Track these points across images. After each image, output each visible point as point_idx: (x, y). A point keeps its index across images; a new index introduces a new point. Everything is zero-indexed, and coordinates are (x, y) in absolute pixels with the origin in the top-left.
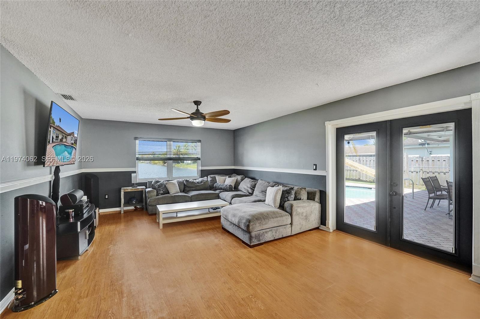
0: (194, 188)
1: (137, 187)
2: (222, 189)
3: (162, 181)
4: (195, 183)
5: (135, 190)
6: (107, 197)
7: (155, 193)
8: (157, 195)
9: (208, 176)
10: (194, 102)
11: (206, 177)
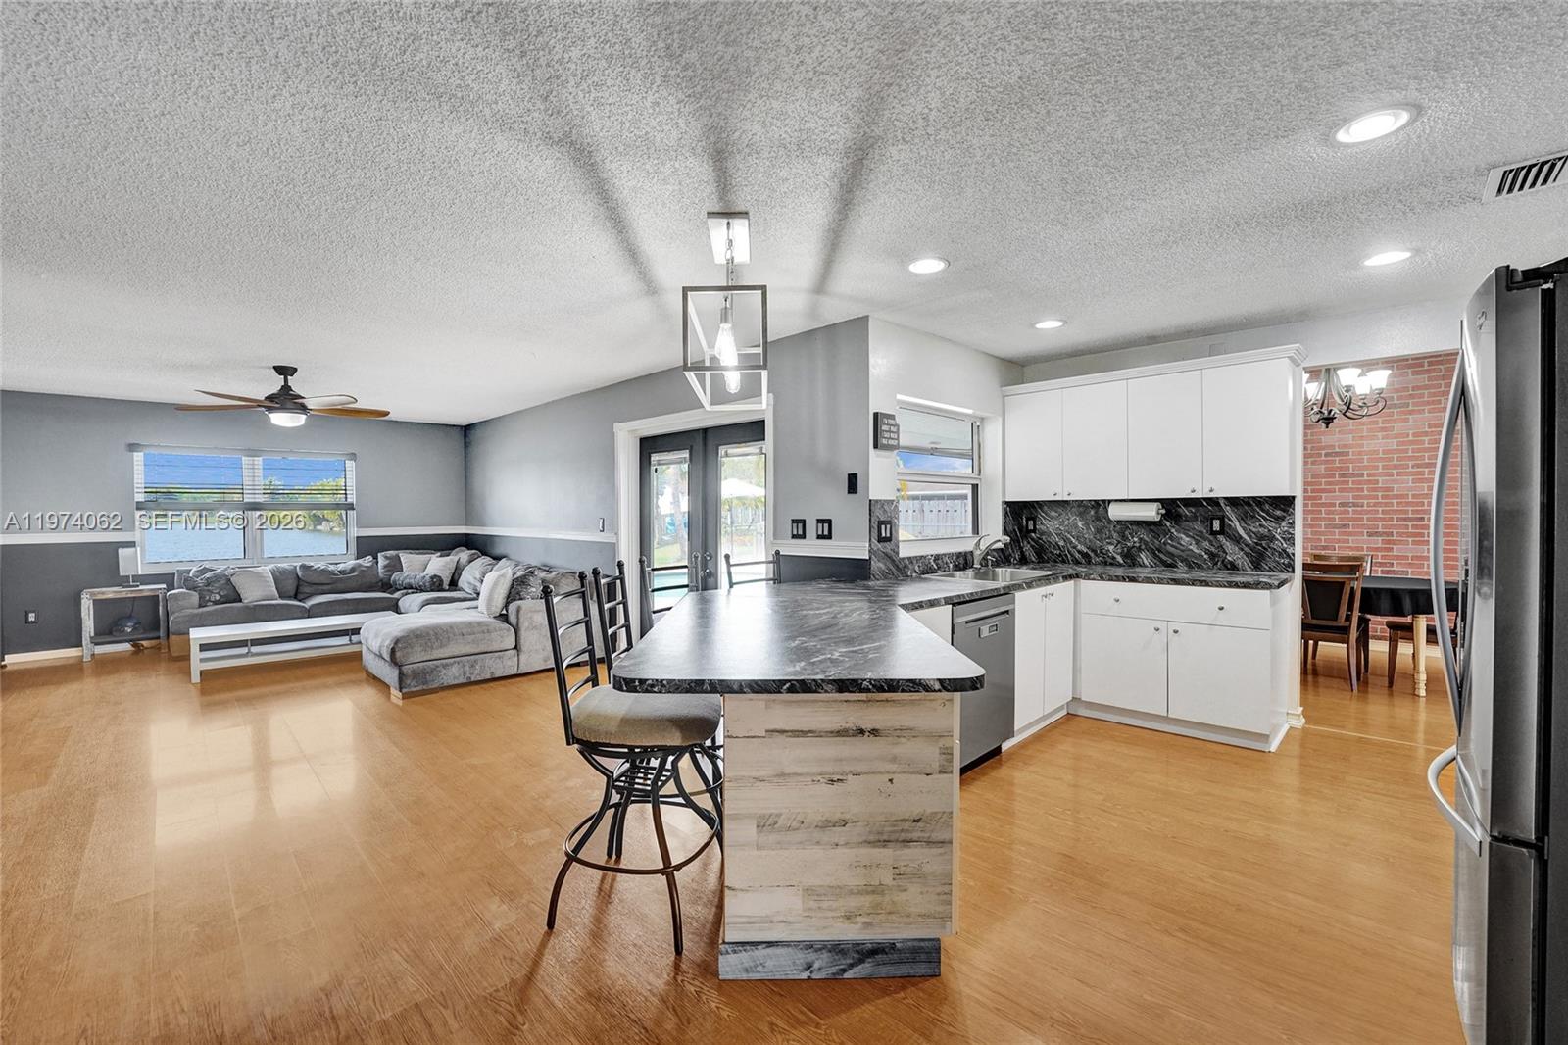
0: (325, 588)
1: (138, 586)
2: (411, 588)
3: (219, 568)
4: (331, 573)
5: (130, 595)
6: (32, 617)
7: (195, 597)
8: (200, 606)
9: (379, 554)
10: (276, 368)
11: (369, 558)
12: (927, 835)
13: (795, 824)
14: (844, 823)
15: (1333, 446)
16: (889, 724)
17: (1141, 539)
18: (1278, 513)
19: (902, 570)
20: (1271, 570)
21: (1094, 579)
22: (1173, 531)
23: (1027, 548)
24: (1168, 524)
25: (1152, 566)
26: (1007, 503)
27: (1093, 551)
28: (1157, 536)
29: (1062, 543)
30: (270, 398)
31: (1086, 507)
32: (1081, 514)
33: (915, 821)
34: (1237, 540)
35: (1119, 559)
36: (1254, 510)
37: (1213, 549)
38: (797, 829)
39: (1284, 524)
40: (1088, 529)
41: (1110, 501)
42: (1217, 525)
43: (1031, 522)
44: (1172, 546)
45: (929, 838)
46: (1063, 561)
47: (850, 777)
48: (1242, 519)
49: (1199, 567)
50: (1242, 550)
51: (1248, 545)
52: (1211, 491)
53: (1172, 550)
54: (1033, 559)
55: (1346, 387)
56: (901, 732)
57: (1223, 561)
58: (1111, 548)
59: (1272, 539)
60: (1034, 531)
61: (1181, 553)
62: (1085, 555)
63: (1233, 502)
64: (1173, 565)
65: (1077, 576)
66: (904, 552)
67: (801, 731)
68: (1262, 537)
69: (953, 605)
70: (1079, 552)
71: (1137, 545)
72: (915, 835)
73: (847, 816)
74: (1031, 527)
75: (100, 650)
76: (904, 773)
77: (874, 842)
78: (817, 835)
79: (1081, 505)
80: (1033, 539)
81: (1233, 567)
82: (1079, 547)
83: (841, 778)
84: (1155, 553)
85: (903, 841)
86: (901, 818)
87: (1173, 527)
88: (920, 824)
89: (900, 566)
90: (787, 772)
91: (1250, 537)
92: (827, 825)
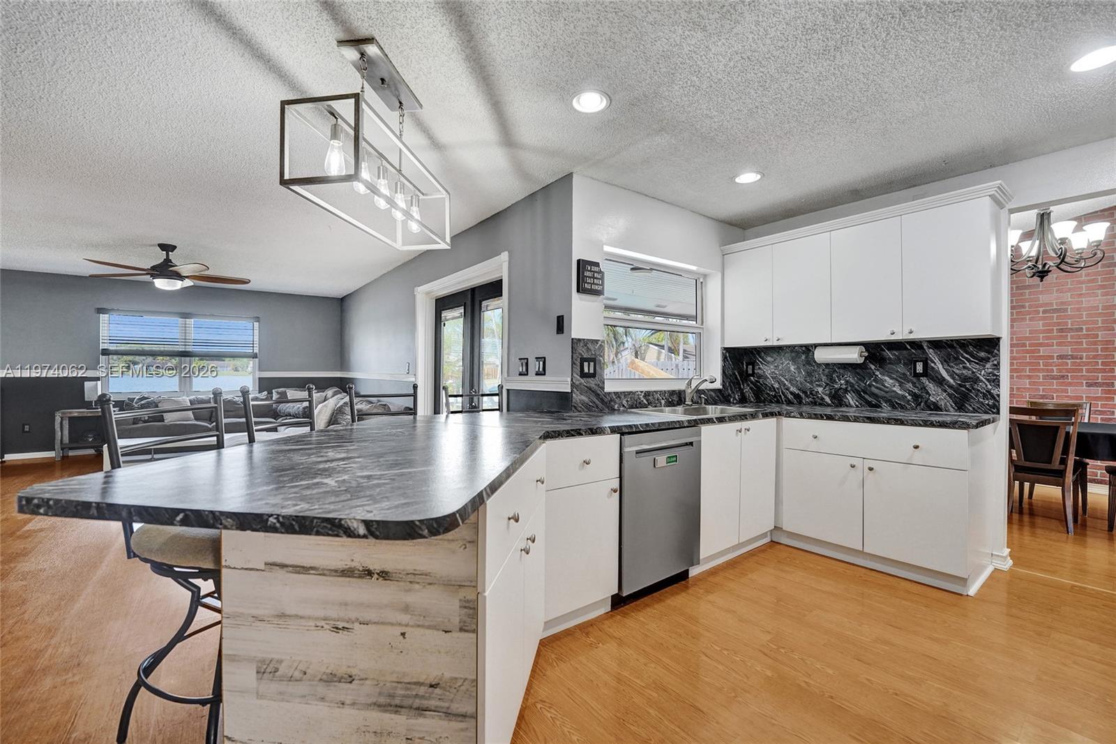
1: (97, 409)
2: (290, 416)
3: (153, 398)
4: (235, 403)
6: (27, 428)
9: (273, 391)
10: (160, 245)
11: (265, 393)
12: (446, 705)
13: (297, 674)
14: (351, 679)
15: (1051, 304)
16: (400, 567)
17: (847, 382)
18: (982, 354)
19: (608, 403)
20: (975, 411)
21: (794, 417)
22: (877, 373)
23: (747, 390)
24: (873, 367)
25: (857, 406)
26: (725, 349)
27: (805, 393)
28: (862, 379)
29: (776, 386)
30: (153, 268)
31: (797, 352)
32: (793, 360)
33: (431, 686)
34: (940, 381)
35: (827, 400)
36: (958, 353)
37: (916, 391)
38: (300, 680)
39: (988, 365)
40: (800, 372)
41: (816, 346)
42: (920, 368)
43: (750, 367)
44: (877, 388)
45: (448, 708)
46: (778, 402)
47: (357, 625)
48: (945, 361)
49: (902, 407)
50: (945, 391)
51: (951, 387)
52: (911, 332)
53: (876, 391)
54: (752, 400)
55: (1061, 239)
56: (415, 578)
57: (926, 402)
58: (820, 389)
59: (977, 380)
60: (753, 375)
61: (885, 395)
62: (797, 396)
63: (937, 344)
64: (878, 406)
65: (780, 414)
66: (609, 388)
67: (303, 567)
68: (966, 379)
69: (622, 434)
70: (791, 393)
71: (844, 387)
72: (433, 703)
73: (354, 672)
74: (750, 372)
75: (71, 453)
76: (419, 626)
77: (385, 706)
78: (321, 689)
79: (792, 348)
80: (752, 382)
81: (936, 408)
82: (792, 389)
83: (346, 625)
84: (860, 395)
85: (418, 709)
86: (415, 680)
87: (878, 370)
88: (437, 691)
89: (606, 400)
90: (288, 613)
91: (954, 379)
92: (332, 679)
